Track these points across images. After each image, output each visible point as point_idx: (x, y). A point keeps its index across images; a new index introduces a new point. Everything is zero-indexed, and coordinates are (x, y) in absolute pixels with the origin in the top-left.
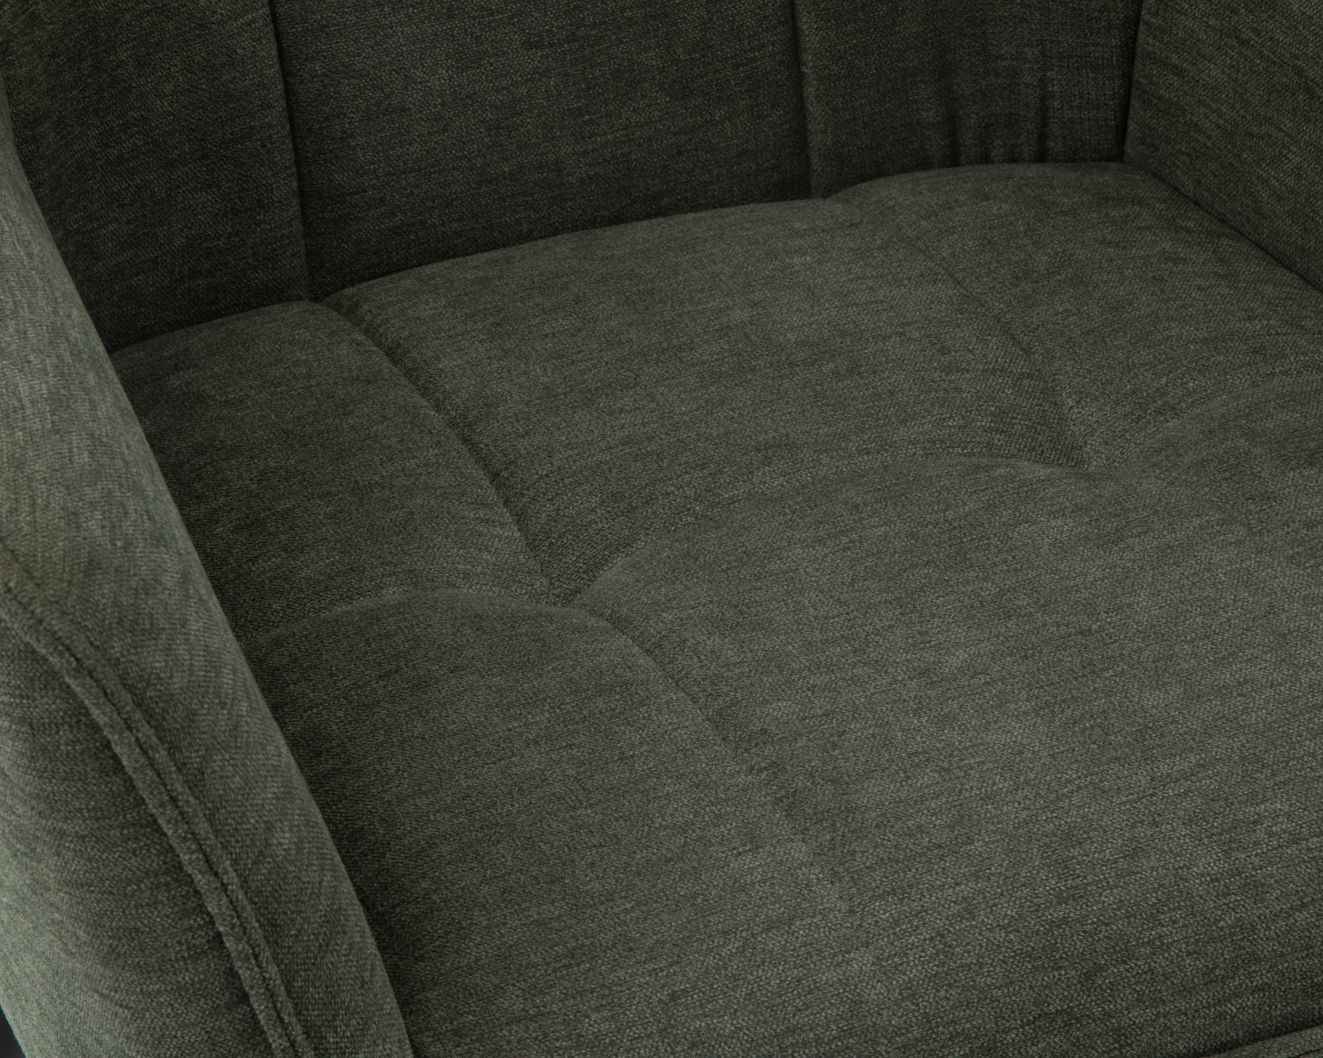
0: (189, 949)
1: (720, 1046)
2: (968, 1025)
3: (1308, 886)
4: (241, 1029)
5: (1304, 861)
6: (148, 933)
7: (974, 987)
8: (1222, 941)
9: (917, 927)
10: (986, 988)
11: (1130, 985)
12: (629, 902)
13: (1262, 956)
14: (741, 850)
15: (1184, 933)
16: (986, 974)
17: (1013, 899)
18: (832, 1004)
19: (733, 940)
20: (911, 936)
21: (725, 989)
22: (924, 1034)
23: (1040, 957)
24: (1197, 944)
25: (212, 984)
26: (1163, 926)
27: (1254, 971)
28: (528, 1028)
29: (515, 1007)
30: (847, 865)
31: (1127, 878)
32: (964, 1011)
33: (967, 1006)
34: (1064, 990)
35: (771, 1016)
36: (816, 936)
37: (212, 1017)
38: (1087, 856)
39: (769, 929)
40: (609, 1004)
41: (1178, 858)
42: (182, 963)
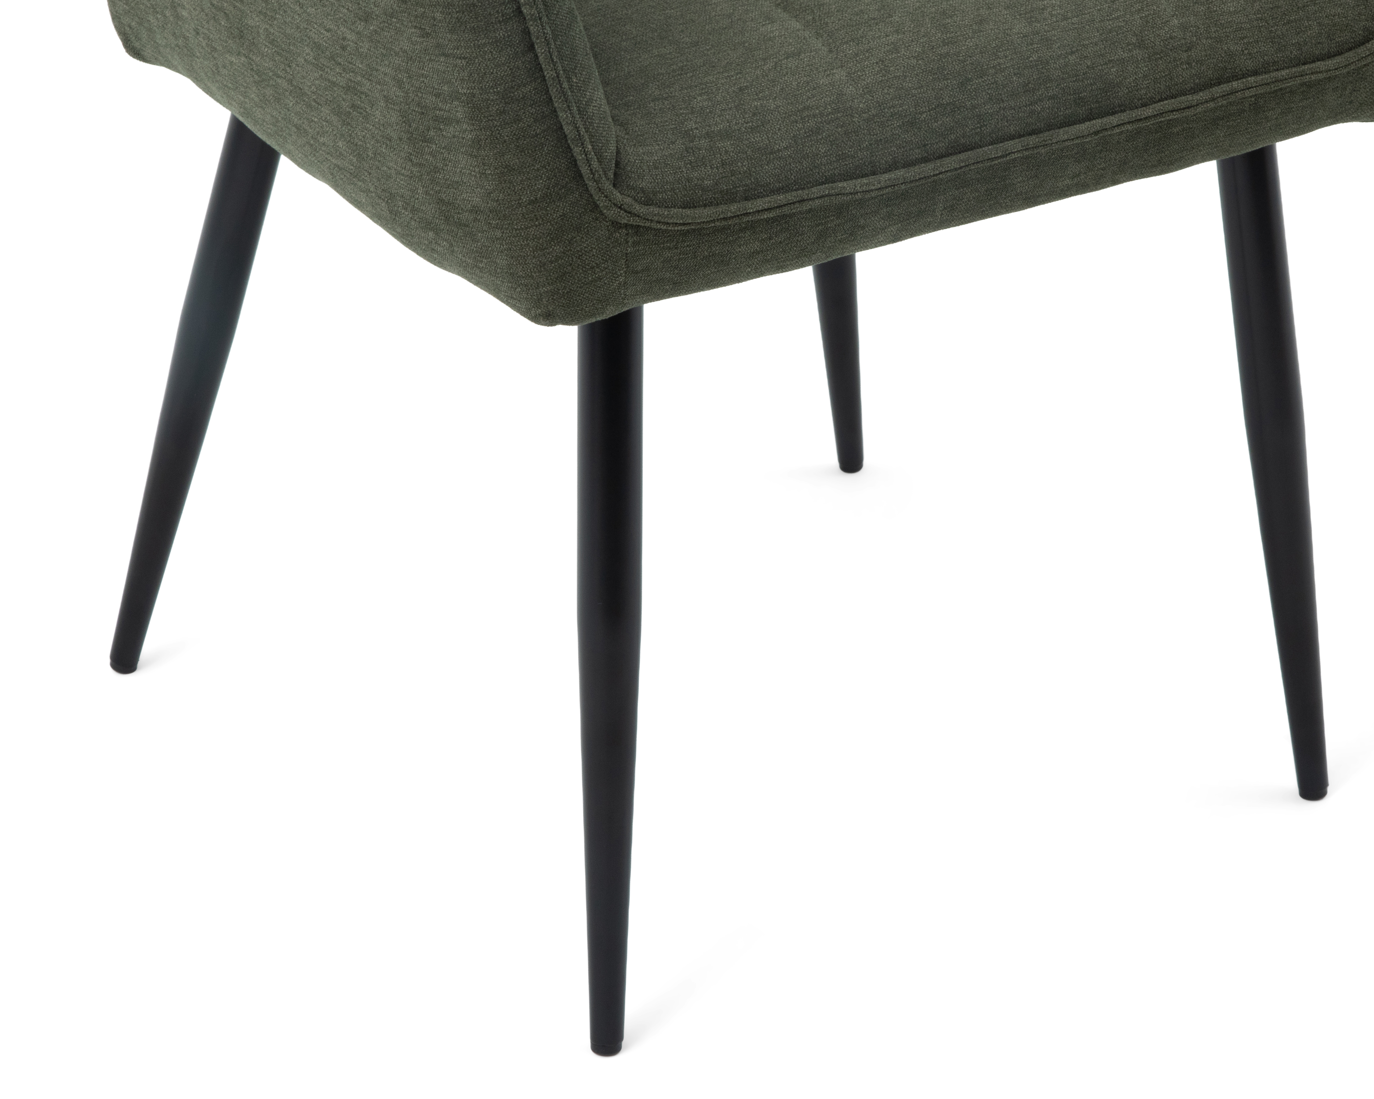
0: (503, 16)
1: (769, 115)
2: (901, 109)
3: (1074, 42)
4: (529, 67)
5: (1071, 29)
6: (480, 6)
7: (902, 88)
8: (1031, 68)
9: (869, 57)
10: (909, 89)
11: (985, 90)
12: (708, 46)
13: (1053, 78)
14: (764, 23)
15: (1011, 63)
16: (908, 81)
17: (919, 43)
18: (827, 95)
19: (769, 62)
20: (865, 61)
21: (768, 86)
22: (878, 112)
23: (936, 73)
24: (1019, 69)
25: (515, 38)
26: (1000, 59)
27: (1049, 87)
28: (664, 103)
29: (655, 93)
30: (824, 29)
31: (979, 34)
32: (898, 101)
33: (899, 98)
34: (951, 91)
35: (795, 100)
36: (814, 61)
37: (514, 59)
38: (956, 23)
39: (787, 58)
40: (706, 92)
41: (1004, 25)
42: (499, 25)
